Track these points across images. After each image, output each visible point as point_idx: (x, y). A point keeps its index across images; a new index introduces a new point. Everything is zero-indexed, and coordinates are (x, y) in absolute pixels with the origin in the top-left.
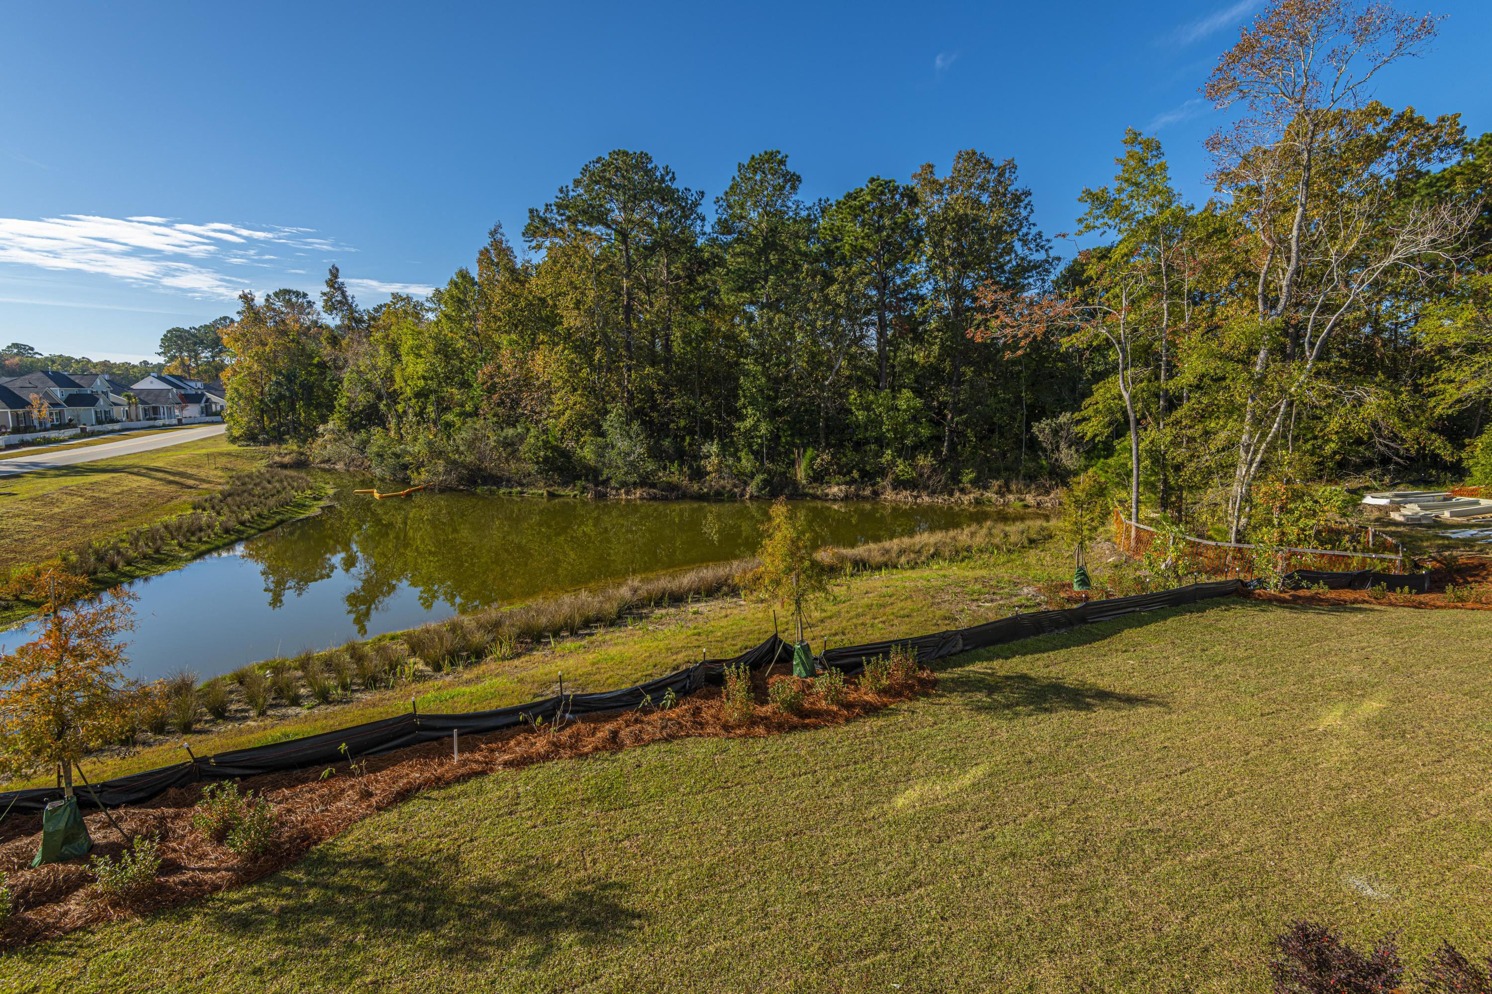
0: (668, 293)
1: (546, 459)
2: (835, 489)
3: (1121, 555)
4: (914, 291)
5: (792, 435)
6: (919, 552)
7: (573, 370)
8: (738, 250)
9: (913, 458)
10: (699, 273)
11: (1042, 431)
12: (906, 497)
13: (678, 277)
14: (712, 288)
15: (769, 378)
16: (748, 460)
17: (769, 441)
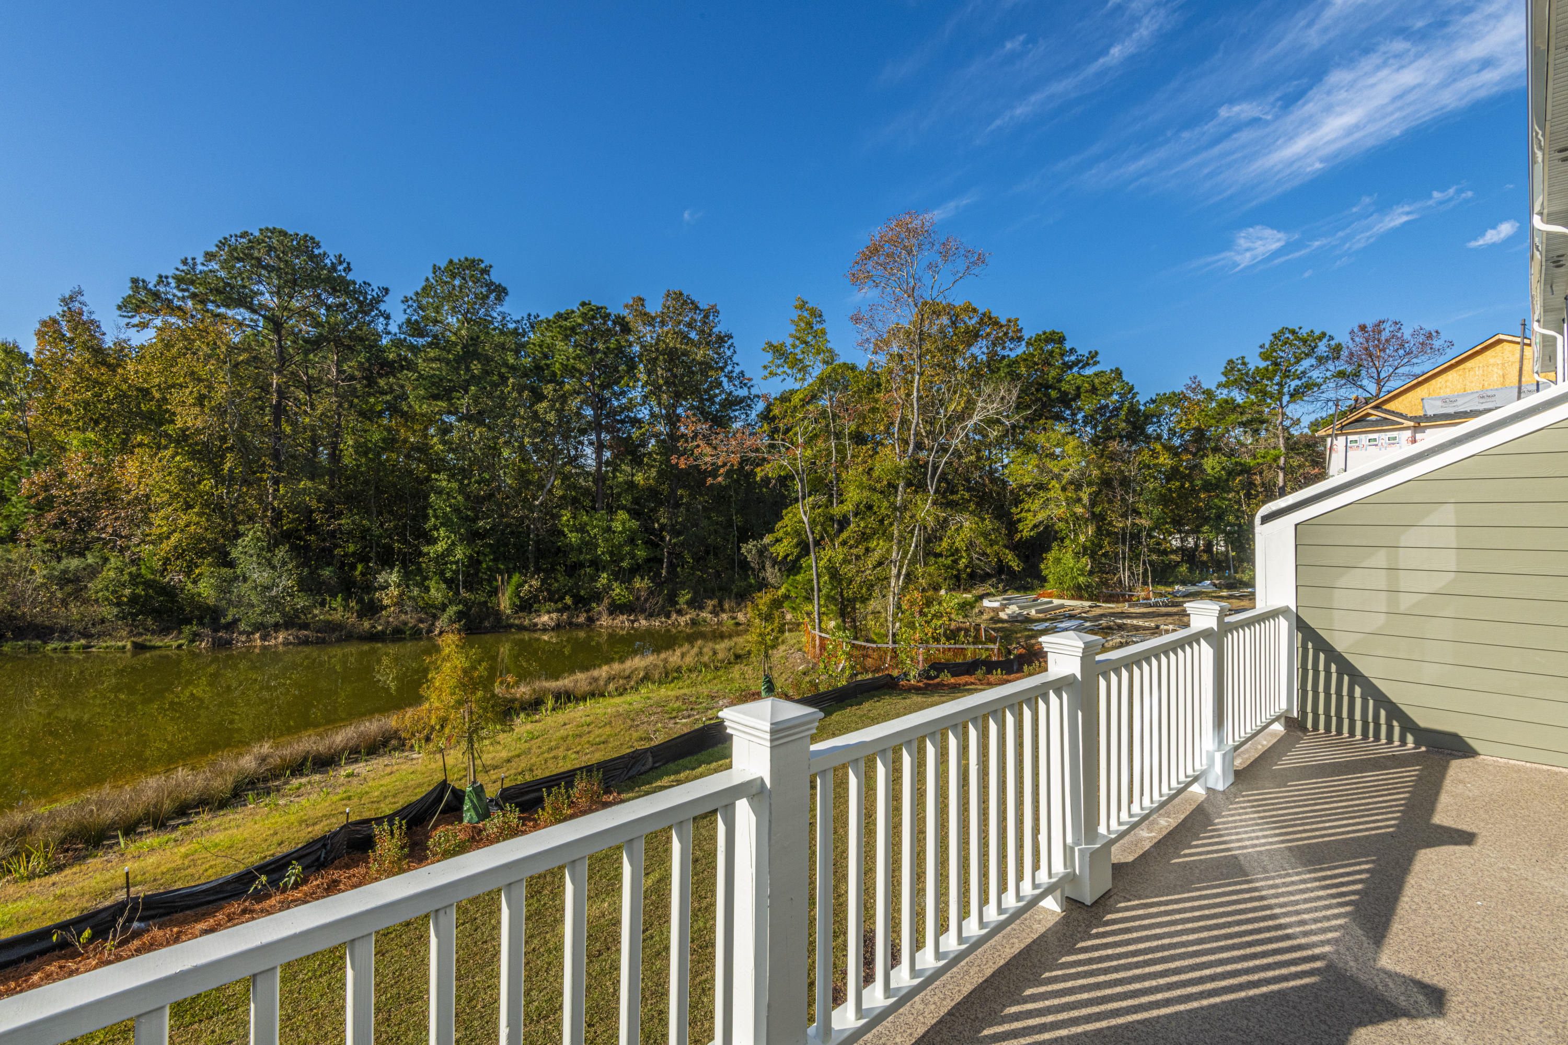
0: (337, 395)
1: (134, 599)
2: (545, 618)
3: (808, 663)
4: (632, 415)
5: (495, 560)
6: (629, 677)
7: (187, 481)
8: (432, 355)
9: (630, 581)
10: (381, 376)
11: (750, 551)
12: (623, 622)
13: (352, 378)
14: (398, 391)
15: (467, 497)
16: (438, 590)
17: (467, 567)
